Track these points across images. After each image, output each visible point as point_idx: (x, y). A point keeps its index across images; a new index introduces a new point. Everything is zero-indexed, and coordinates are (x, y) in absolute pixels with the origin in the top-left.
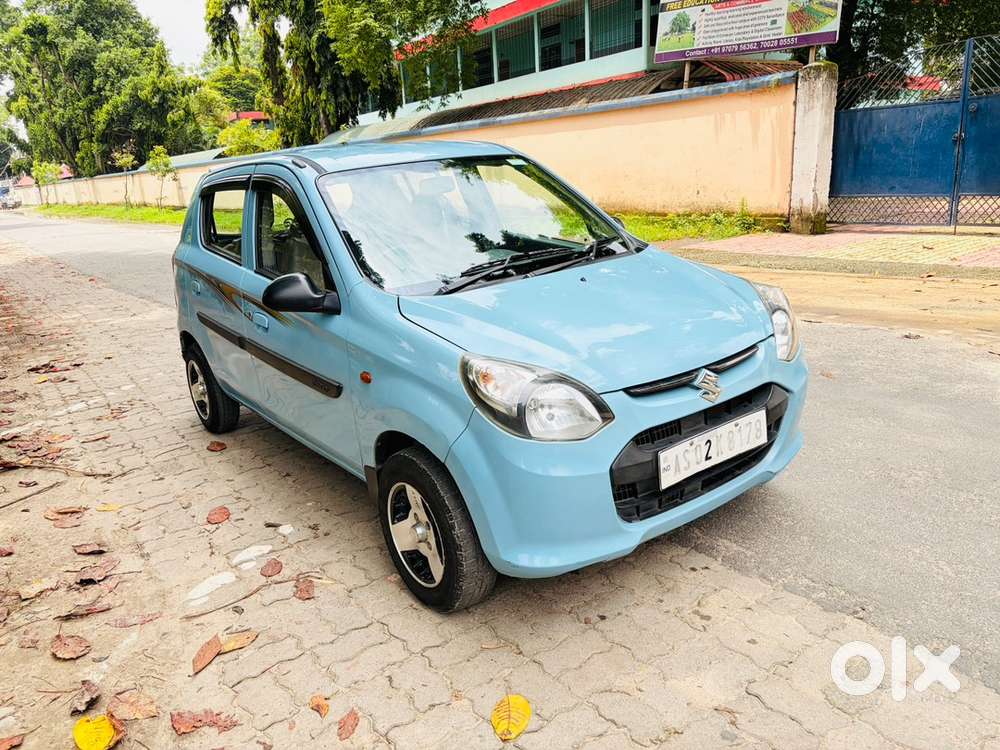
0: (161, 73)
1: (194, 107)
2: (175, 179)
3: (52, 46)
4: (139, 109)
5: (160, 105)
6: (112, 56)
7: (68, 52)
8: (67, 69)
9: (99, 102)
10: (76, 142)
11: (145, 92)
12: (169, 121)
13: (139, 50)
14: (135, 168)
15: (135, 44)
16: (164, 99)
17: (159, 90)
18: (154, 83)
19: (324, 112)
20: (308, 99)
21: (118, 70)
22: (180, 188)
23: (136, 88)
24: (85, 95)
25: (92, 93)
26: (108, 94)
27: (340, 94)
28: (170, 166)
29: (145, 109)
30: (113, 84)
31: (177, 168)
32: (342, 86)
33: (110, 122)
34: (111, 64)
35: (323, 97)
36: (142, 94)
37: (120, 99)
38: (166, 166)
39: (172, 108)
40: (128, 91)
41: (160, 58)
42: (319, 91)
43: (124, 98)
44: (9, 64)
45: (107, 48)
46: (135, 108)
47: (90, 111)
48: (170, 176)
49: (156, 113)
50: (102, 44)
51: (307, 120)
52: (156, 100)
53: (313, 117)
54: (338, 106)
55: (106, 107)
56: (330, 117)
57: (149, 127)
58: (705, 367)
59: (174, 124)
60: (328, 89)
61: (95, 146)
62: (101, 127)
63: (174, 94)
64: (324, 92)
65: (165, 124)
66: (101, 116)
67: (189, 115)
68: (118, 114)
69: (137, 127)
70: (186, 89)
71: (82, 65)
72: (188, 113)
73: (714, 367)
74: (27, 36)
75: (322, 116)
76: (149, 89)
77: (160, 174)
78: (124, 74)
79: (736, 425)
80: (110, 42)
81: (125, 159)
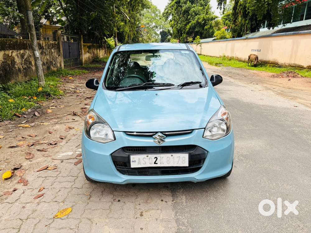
0: (206, 14)
1: (213, 24)
2: (200, 46)
3: (181, 7)
4: (198, 25)
5: (204, 24)
6: (195, 9)
7: (183, 8)
8: (183, 13)
9: (189, 23)
10: (182, 34)
11: (201, 20)
12: (205, 29)
13: (202, 7)
14: (192, 42)
15: (202, 5)
16: (205, 22)
17: (204, 19)
18: (203, 17)
19: (246, 27)
20: (242, 22)
21: (195, 13)
22: (201, 49)
23: (198, 19)
24: (186, 20)
25: (187, 20)
26: (191, 20)
27: (253, 21)
28: (200, 42)
29: (199, 25)
30: (193, 18)
31: (202, 43)
32: (254, 18)
33: (190, 29)
34: (194, 11)
35: (247, 22)
36: (199, 21)
37: (193, 22)
38: (199, 42)
39: (207, 25)
40: (196, 20)
41: (207, 10)
42: (246, 20)
43: (195, 22)
44: (172, 12)
45: (194, 7)
46: (197, 25)
47: (186, 25)
48: (199, 45)
49: (202, 26)
50: (193, 6)
51: (241, 29)
52: (203, 22)
53: (243, 28)
54: (252, 25)
55: (190, 24)
56: (248, 29)
57: (199, 30)
58: (161, 132)
59: (206, 30)
60: (249, 19)
61: (185, 35)
62: (187, 30)
63: (208, 21)
64: (247, 20)
65: (204, 30)
66: (188, 27)
67: (211, 27)
68: (192, 26)
69: (196, 30)
70: (212, 19)
71: (187, 12)
72: (211, 26)
73: (164, 133)
74: (175, 4)
75: (245, 28)
76: (202, 19)
77: (197, 44)
78: (196, 14)
79: (172, 156)
80: (195, 5)
81: (190, 39)
